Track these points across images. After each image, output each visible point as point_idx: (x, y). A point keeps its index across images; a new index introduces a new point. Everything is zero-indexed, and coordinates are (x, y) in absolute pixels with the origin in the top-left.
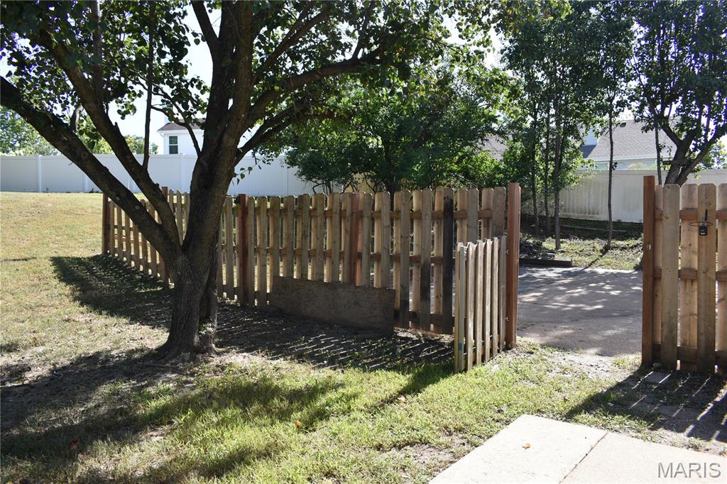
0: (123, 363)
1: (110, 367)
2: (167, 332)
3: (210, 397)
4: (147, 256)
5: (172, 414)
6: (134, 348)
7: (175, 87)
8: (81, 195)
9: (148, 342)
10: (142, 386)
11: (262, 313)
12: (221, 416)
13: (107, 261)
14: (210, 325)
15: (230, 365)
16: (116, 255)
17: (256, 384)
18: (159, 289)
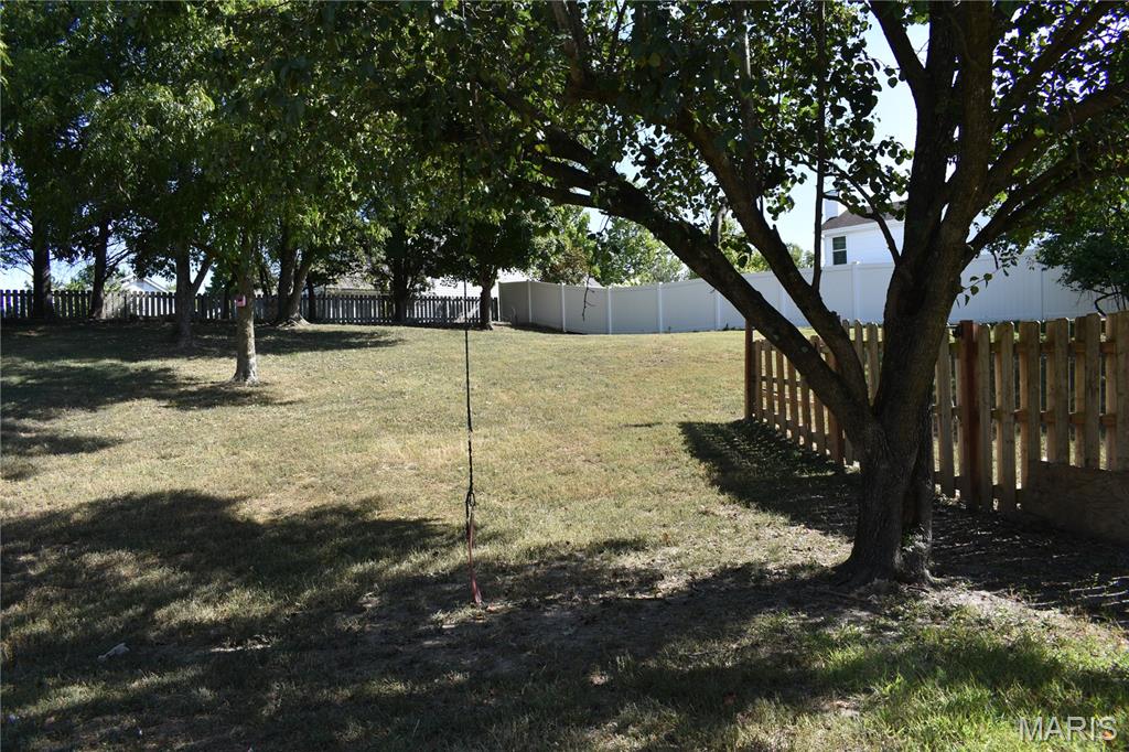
0: (785, 584)
1: (767, 588)
2: (849, 542)
3: (929, 659)
4: (810, 422)
5: (869, 678)
6: (799, 563)
7: (855, 160)
8: (713, 335)
9: (820, 555)
10: (818, 625)
11: (1007, 523)
12: (955, 696)
13: (751, 429)
14: (921, 537)
15: (959, 608)
16: (765, 420)
17: (1011, 649)
18: (829, 473)
